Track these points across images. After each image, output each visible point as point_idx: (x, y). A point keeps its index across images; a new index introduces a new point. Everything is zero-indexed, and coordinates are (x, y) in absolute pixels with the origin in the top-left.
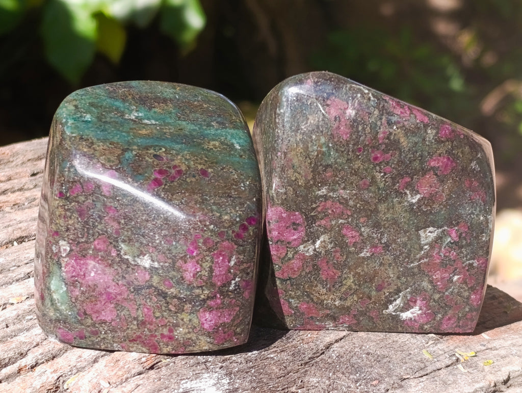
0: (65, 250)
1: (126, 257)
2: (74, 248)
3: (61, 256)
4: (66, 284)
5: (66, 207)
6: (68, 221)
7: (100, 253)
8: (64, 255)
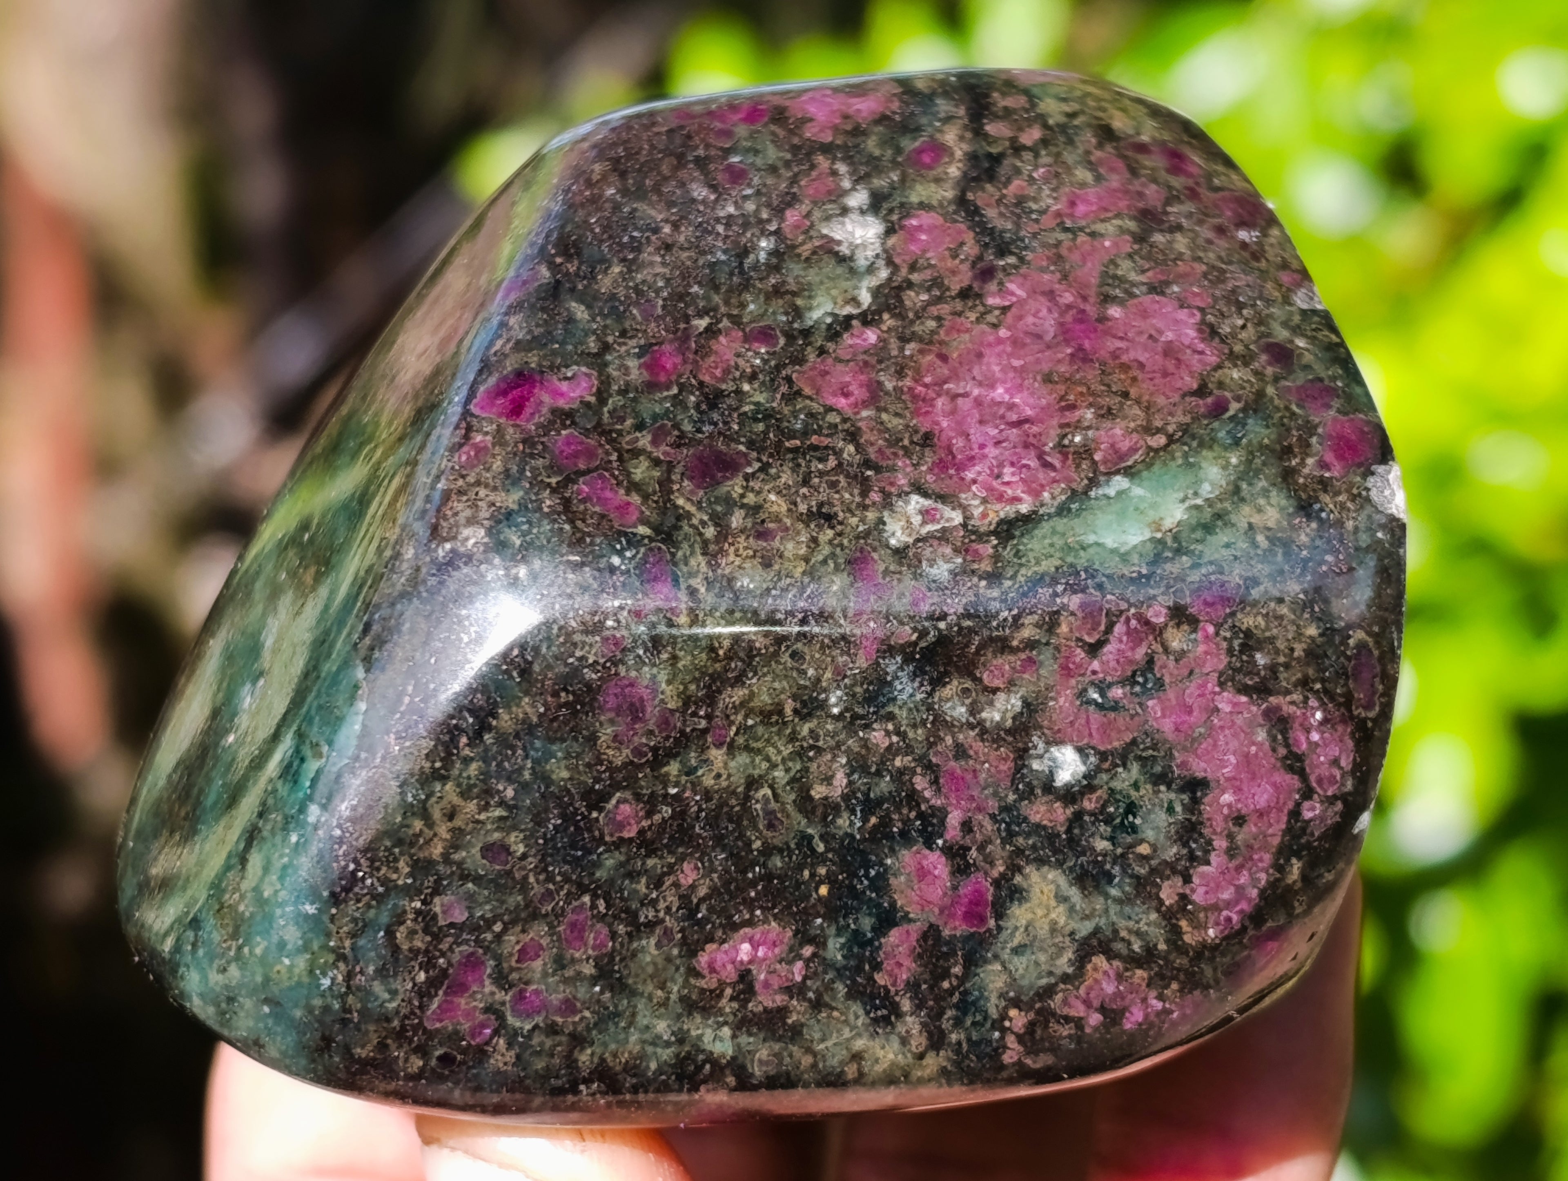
0: (927, 515)
1: (866, 298)
2: (902, 481)
3: (964, 525)
4: (1093, 482)
5: (710, 532)
6: (778, 519)
7: (889, 385)
8: (957, 517)
